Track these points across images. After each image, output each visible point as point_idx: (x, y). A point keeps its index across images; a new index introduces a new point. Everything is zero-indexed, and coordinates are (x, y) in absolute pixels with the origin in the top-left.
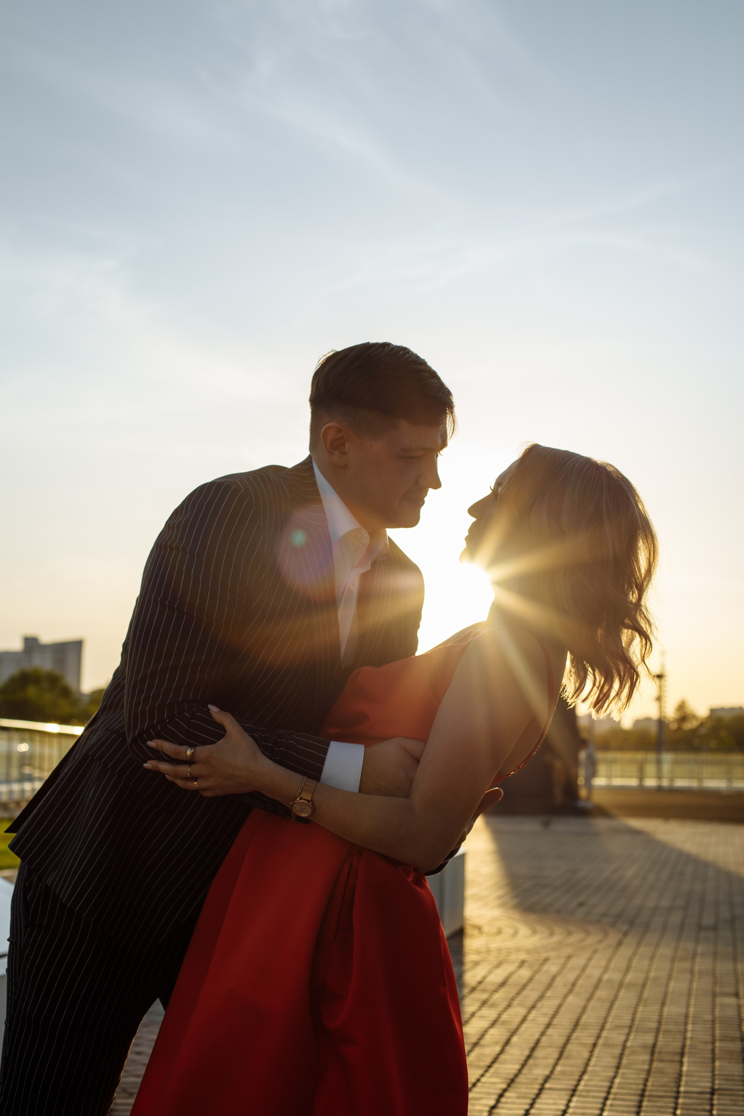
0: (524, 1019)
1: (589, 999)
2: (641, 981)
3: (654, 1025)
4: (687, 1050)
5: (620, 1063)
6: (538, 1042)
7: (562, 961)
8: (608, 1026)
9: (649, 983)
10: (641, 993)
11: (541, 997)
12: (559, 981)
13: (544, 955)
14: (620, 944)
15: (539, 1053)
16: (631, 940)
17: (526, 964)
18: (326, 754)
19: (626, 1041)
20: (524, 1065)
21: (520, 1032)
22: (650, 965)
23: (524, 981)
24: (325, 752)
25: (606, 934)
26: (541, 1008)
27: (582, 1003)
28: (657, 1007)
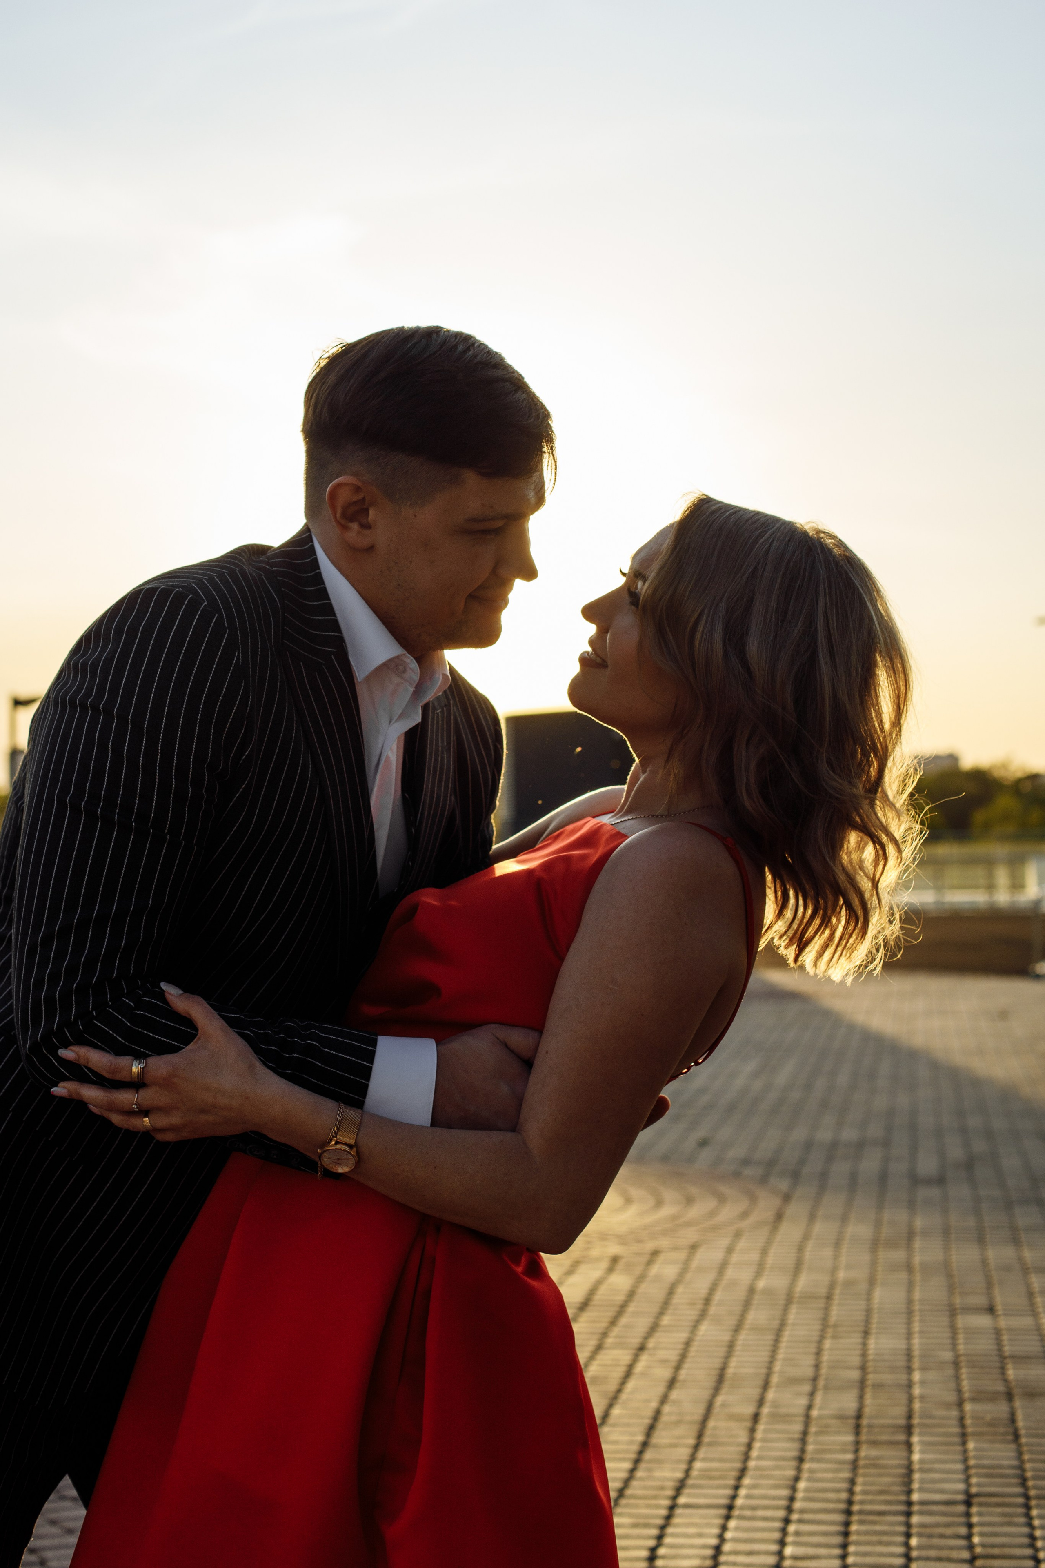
0: (628, 1374)
1: (737, 1329)
2: (823, 1291)
3: (855, 1375)
4: (916, 1421)
5: (803, 1451)
6: (657, 1415)
7: (682, 1255)
8: (775, 1379)
9: (838, 1291)
10: (827, 1310)
11: (654, 1328)
12: (681, 1296)
13: (650, 1246)
14: (779, 1217)
15: (661, 1437)
16: (797, 1209)
17: (620, 1265)
18: (372, 1061)
19: (810, 1407)
20: (637, 1461)
21: (624, 1396)
22: (836, 1257)
23: (620, 1298)
24: (370, 1056)
25: (753, 1199)
26: (655, 1348)
27: (726, 1337)
28: (857, 1339)
